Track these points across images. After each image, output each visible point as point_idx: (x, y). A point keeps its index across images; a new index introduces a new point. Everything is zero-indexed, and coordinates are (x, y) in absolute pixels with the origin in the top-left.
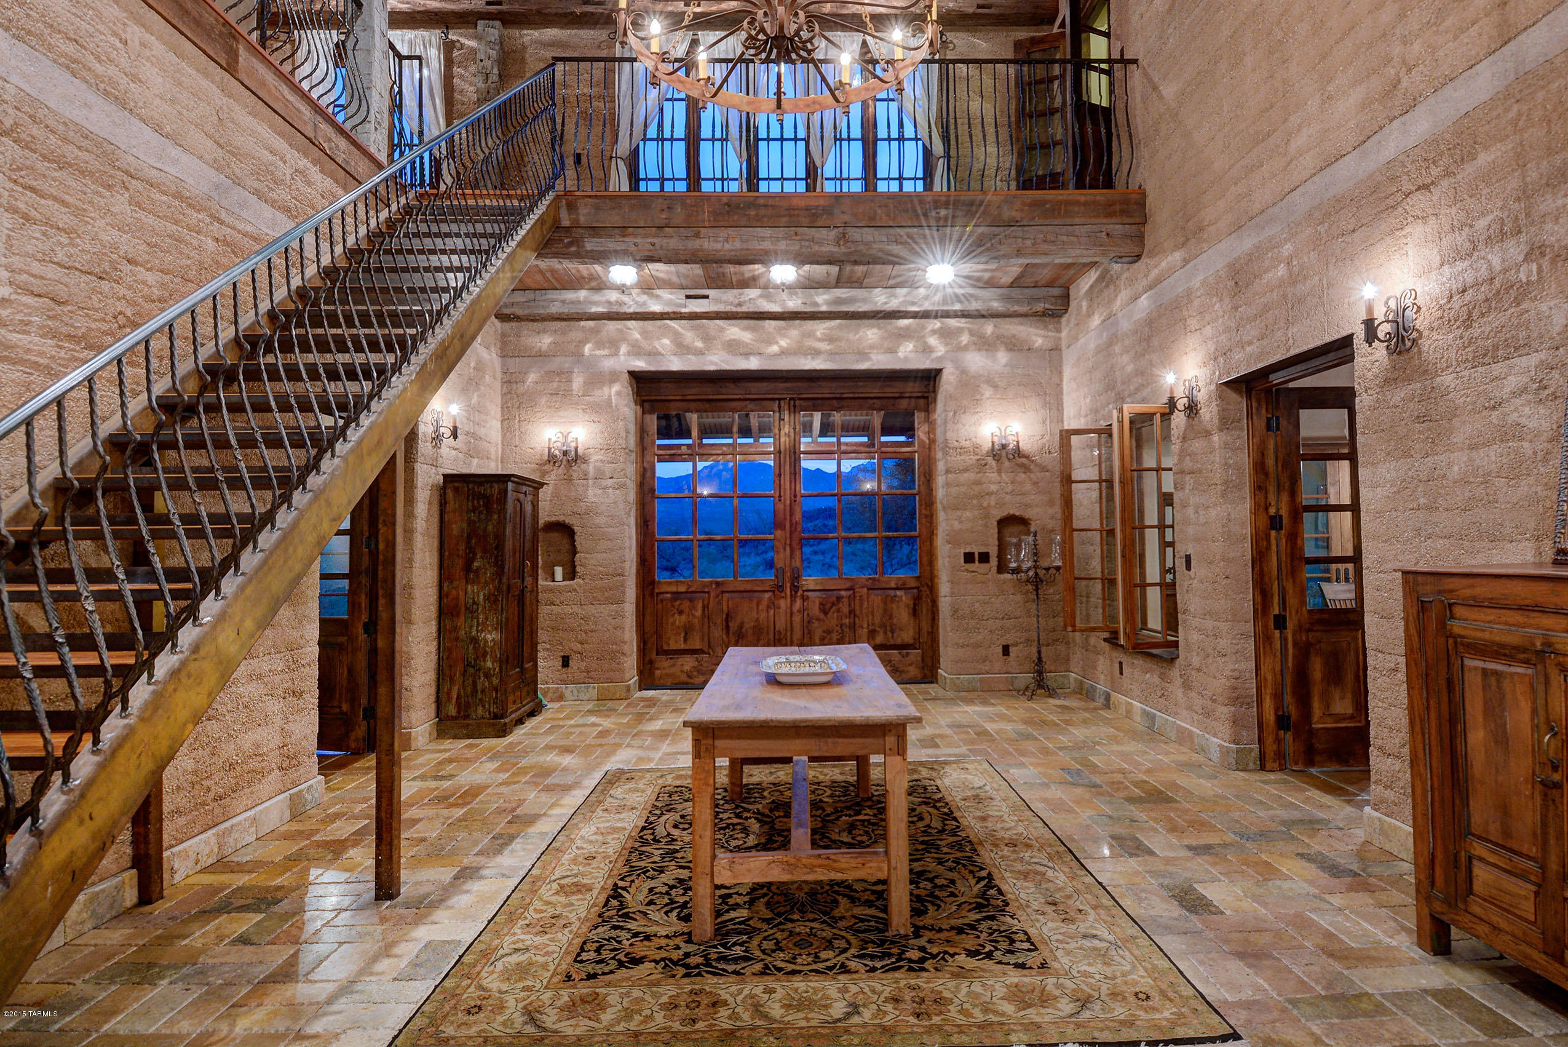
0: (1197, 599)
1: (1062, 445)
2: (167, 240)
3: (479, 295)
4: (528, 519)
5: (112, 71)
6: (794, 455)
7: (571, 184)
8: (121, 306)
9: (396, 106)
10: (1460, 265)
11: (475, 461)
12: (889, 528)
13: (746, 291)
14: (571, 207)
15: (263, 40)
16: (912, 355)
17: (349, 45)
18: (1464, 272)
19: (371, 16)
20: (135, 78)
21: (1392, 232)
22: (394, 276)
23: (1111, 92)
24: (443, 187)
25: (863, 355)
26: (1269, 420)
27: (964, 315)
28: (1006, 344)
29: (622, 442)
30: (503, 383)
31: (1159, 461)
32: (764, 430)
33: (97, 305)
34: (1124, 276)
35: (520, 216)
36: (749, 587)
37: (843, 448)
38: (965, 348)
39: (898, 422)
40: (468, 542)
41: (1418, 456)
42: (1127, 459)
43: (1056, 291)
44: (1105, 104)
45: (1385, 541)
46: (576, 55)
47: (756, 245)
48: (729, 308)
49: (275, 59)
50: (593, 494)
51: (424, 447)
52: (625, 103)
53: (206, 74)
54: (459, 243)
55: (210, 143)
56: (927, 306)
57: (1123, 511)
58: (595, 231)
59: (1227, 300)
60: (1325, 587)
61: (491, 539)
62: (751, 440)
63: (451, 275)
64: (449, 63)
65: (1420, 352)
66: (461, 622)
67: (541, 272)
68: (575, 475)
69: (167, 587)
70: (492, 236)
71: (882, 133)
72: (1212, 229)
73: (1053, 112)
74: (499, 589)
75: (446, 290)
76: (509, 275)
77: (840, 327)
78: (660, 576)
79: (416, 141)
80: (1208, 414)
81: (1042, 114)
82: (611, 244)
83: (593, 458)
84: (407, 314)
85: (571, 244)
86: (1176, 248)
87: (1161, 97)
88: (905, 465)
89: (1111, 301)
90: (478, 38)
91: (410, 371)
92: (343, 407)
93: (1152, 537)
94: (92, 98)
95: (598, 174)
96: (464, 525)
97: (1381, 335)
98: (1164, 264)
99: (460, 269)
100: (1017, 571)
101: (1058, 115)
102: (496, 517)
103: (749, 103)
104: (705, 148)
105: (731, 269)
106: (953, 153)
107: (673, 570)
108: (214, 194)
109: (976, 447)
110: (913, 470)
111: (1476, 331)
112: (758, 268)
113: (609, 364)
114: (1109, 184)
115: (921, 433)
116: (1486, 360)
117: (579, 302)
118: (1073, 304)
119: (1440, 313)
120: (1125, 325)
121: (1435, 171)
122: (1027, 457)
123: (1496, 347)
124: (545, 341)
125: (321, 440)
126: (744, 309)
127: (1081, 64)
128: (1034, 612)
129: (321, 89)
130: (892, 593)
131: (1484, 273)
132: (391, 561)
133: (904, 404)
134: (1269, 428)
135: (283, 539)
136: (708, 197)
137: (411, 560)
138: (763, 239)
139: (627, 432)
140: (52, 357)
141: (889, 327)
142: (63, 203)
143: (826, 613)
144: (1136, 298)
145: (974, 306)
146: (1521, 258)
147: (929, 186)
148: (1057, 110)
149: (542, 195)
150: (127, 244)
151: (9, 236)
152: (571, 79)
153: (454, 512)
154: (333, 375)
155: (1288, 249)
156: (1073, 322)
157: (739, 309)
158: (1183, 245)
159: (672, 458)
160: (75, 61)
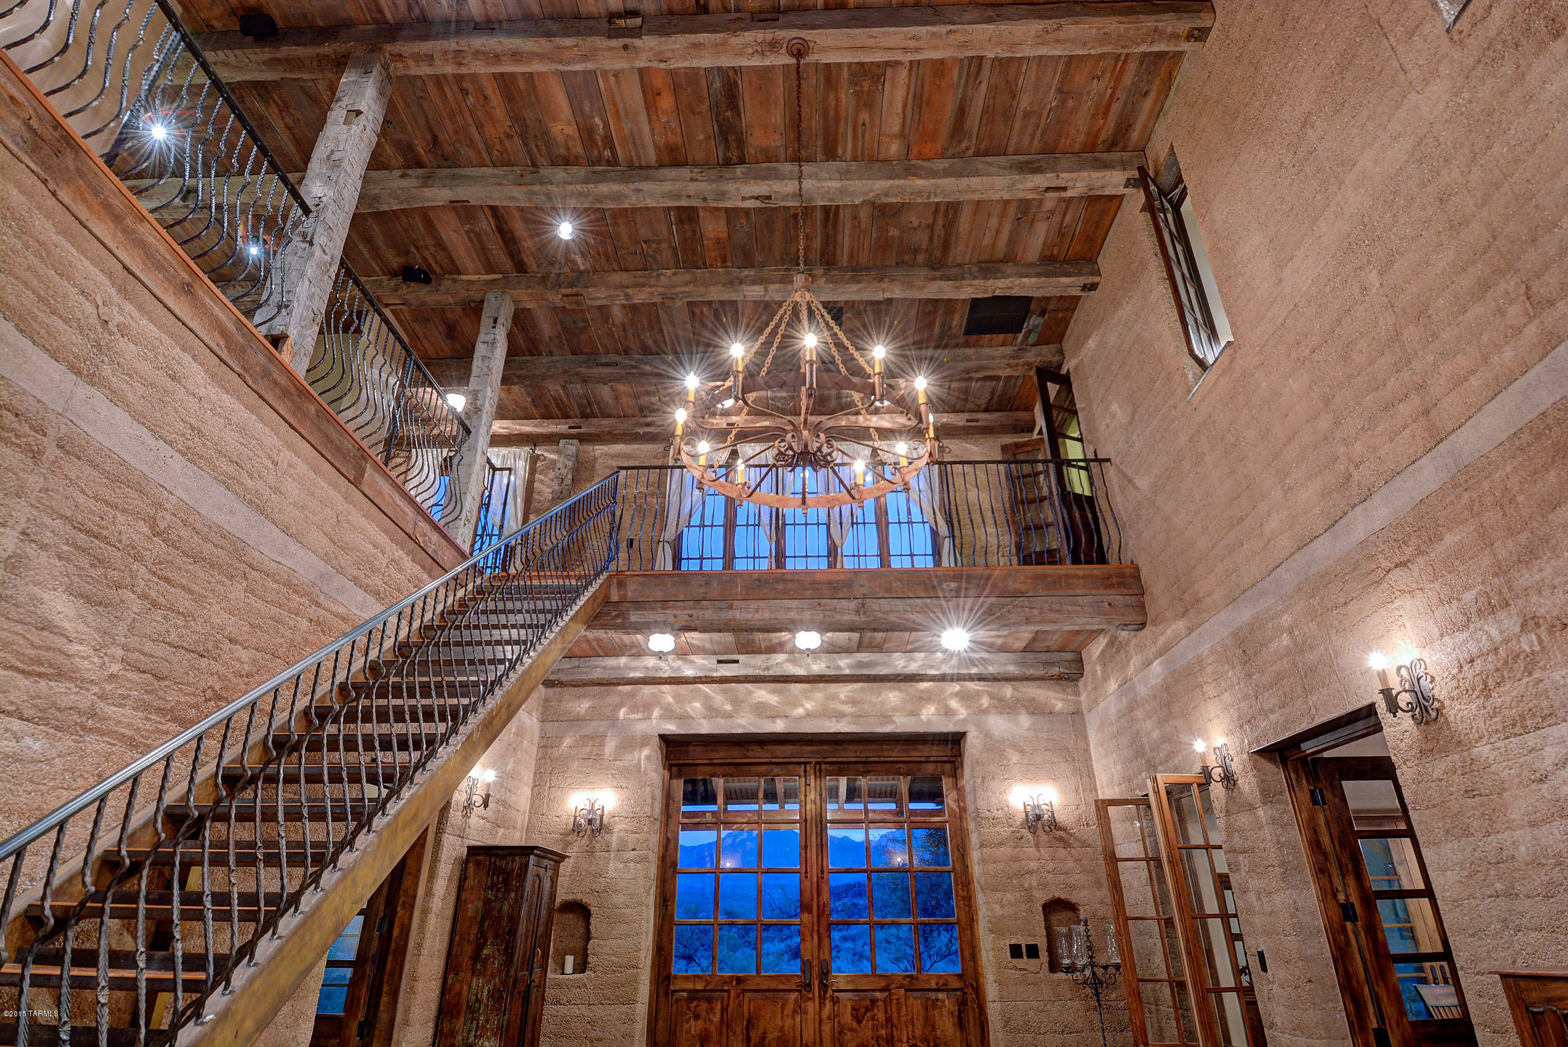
0: (1281, 1009)
1: (1099, 818)
2: (269, 621)
3: (531, 666)
4: (546, 898)
5: (260, 484)
6: (821, 824)
7: (623, 564)
8: (211, 681)
9: (485, 506)
10: (1461, 637)
11: (501, 831)
12: (926, 912)
13: (774, 656)
14: (621, 584)
15: (387, 459)
16: (934, 718)
17: (455, 461)
18: (1469, 643)
19: (477, 441)
20: (277, 491)
21: (1384, 604)
22: (459, 649)
23: (1091, 484)
24: (512, 571)
25: (887, 719)
26: (1312, 792)
27: (981, 678)
28: (1027, 708)
29: (647, 809)
30: (539, 747)
31: (1206, 838)
32: (790, 795)
33: (191, 680)
34: (1134, 642)
35: (577, 592)
36: (773, 985)
37: (871, 816)
38: (985, 712)
39: (926, 787)
40: (481, 925)
41: (1479, 835)
42: (1172, 835)
43: (1068, 656)
44: (1087, 493)
45: (1473, 935)
46: (636, 464)
47: (782, 615)
48: (757, 672)
49: (393, 474)
50: (614, 869)
51: (455, 816)
52: (675, 499)
53: (334, 485)
54: (520, 619)
55: (325, 540)
56: (945, 669)
57: (1179, 897)
58: (638, 605)
59: (1239, 668)
60: (1424, 990)
61: (504, 923)
62: (776, 807)
63: (508, 648)
64: (533, 471)
65: (1447, 723)
66: (459, 1024)
67: (588, 641)
68: (598, 846)
69: (182, 976)
70: (549, 611)
71: (892, 518)
72: (1208, 600)
73: (1042, 499)
74: (504, 984)
75: (501, 662)
76: (559, 646)
77: (862, 690)
78: (678, 967)
79: (496, 532)
80: (1247, 784)
81: (1033, 501)
82: (650, 616)
83: (619, 827)
84: (463, 685)
85: (617, 616)
86: (1178, 617)
87: (1137, 488)
88: (937, 836)
89: (1124, 667)
90: (559, 452)
91: (456, 741)
92: (389, 778)
93: (1215, 927)
94: (237, 506)
95: (647, 555)
96: (480, 905)
97: (1403, 705)
98: (1169, 632)
99: (517, 643)
100: (1071, 969)
101: (1047, 502)
102: (513, 895)
103: (778, 501)
104: (740, 532)
105: (759, 636)
106: (957, 533)
107: (689, 959)
108: (318, 582)
109: (1010, 817)
110: (946, 840)
111: (1496, 700)
112: (785, 636)
113: (641, 728)
114: (1102, 560)
115: (950, 799)
116: (1517, 730)
117: (619, 668)
118: (1087, 668)
119: (1454, 683)
120: (1142, 691)
121: (1408, 551)
122: (1065, 830)
123: (1523, 718)
124: (583, 706)
125: (362, 814)
126: (771, 673)
127: (1061, 463)
128: (1097, 1024)
129: (425, 496)
130: (933, 995)
131: (1486, 645)
132: (402, 951)
133: (930, 768)
134: (1315, 802)
135: (303, 924)
136: (741, 574)
137: (419, 946)
138: (790, 609)
139: (654, 799)
140: (138, 729)
141: (910, 690)
142: (190, 591)
143: (859, 1022)
144: (1148, 663)
145: (991, 669)
146: (1518, 629)
147: (938, 562)
148: (1045, 498)
149: (597, 575)
150: (233, 625)
151: (134, 620)
152: (632, 482)
153: (472, 888)
154: (386, 746)
155: (1286, 620)
156: (1090, 687)
157: (766, 673)
158: (1184, 614)
159: (696, 826)
160: (233, 478)
